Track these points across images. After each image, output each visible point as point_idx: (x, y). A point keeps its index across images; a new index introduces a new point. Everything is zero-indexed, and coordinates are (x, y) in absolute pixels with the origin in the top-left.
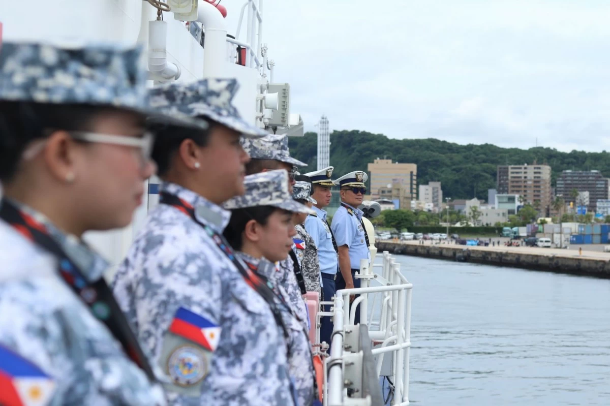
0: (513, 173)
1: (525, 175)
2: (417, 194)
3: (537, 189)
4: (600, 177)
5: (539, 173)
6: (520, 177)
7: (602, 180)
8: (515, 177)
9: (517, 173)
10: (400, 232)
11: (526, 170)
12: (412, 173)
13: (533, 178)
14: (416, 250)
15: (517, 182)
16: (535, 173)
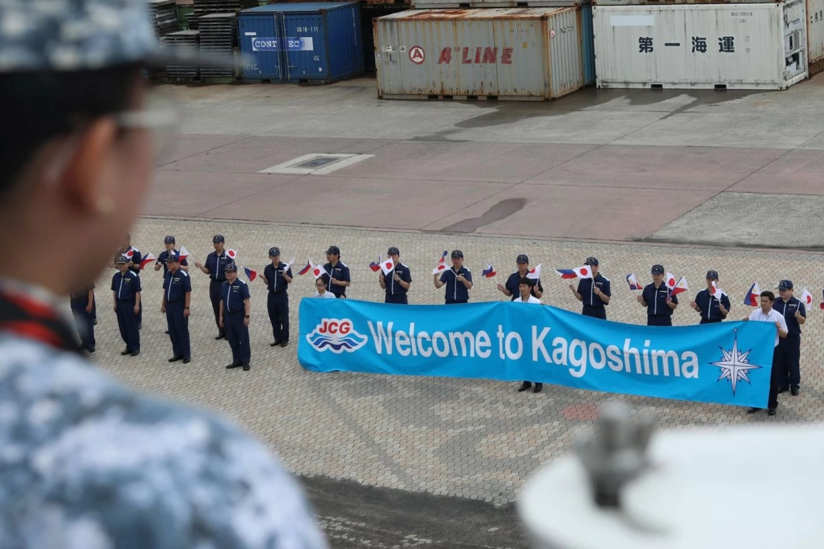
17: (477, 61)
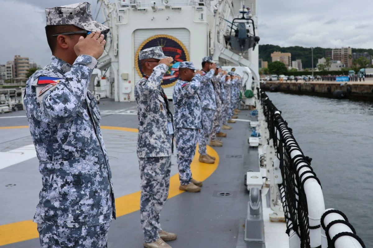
2: (291, 63)
5: (347, 51)
6: (338, 54)
9: (336, 52)
10: (278, 76)
12: (289, 57)
13: (344, 54)
14: (289, 87)
15: (336, 56)
16: (345, 51)
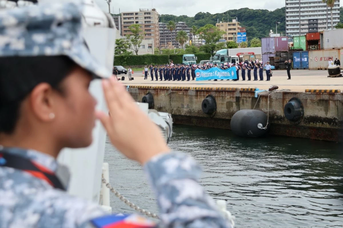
0: (125, 18)
1: (137, 20)
3: (148, 32)
4: (186, 27)
5: (150, 18)
6: (132, 22)
7: (187, 30)
8: (127, 22)
9: (129, 18)
11: (137, 16)
13: (144, 23)
16: (145, 18)
17: (327, 60)
